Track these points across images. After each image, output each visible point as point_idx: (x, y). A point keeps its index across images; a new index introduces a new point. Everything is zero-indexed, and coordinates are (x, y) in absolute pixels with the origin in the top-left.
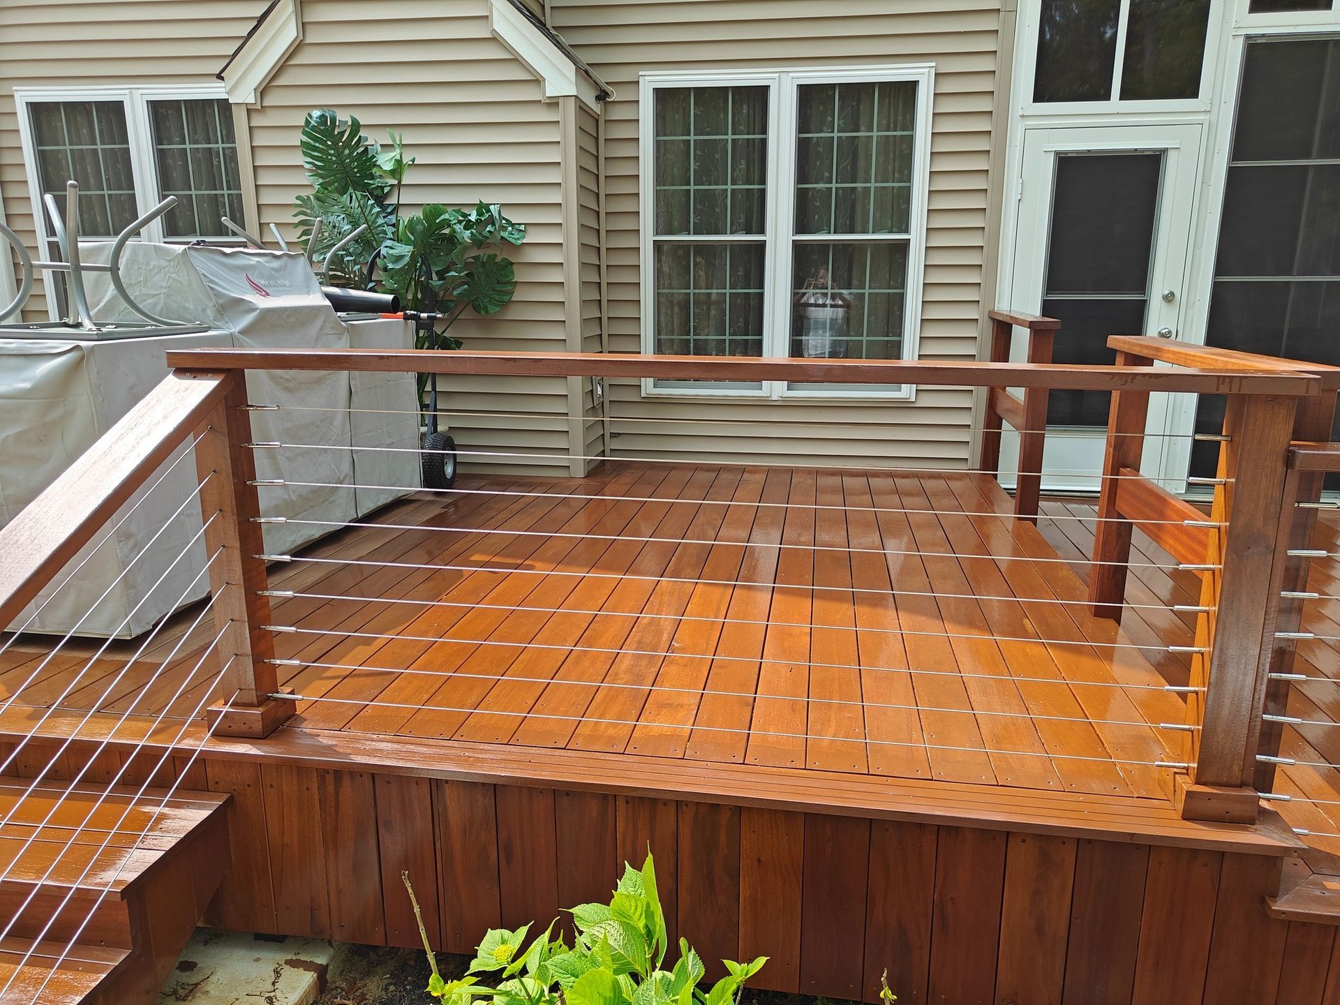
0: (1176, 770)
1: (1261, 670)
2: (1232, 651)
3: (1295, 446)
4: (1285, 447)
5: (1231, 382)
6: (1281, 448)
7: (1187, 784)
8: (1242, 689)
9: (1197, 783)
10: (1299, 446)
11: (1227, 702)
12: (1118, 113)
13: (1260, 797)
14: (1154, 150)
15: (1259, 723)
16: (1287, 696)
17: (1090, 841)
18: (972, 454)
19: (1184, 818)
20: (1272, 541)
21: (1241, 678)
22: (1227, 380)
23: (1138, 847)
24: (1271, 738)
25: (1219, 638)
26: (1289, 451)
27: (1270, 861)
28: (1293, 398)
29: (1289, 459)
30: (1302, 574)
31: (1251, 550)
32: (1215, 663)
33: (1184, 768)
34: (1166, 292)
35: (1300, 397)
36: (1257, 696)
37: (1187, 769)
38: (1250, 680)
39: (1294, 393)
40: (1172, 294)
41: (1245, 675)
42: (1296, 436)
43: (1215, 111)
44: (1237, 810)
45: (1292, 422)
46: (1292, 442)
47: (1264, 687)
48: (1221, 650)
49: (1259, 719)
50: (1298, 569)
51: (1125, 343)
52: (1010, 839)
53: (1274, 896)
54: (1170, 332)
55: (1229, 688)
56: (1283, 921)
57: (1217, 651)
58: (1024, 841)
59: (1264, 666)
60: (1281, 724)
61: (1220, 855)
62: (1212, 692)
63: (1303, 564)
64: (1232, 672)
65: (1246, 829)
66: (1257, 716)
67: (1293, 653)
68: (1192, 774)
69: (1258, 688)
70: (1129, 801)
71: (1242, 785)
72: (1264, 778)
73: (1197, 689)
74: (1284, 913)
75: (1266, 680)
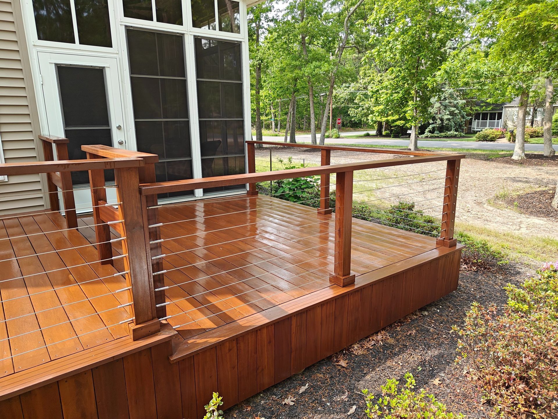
0: (129, 322)
1: (149, 273)
2: (138, 269)
3: (141, 186)
4: (138, 187)
5: (110, 164)
6: (136, 188)
7: (133, 326)
8: (145, 282)
9: (137, 324)
10: (143, 186)
11: (140, 290)
12: (80, 50)
13: (160, 321)
14: (100, 67)
15: (154, 293)
16: (163, 279)
17: (97, 368)
18: (46, 202)
19: (134, 340)
20: (142, 223)
21: (143, 279)
22: (109, 163)
23: (117, 360)
24: (161, 297)
25: (131, 266)
26: (140, 188)
27: (166, 344)
28: (136, 168)
29: (140, 191)
30: (158, 233)
31: (135, 229)
32: (132, 276)
33: (131, 320)
34: (118, 126)
35: (138, 167)
36: (150, 284)
37: (133, 320)
38: (146, 278)
39: (135, 166)
40: (120, 126)
41: (144, 277)
42: (141, 181)
43: (120, 53)
44: (153, 329)
45: (138, 177)
46: (140, 185)
47: (152, 279)
48: (133, 270)
49: (154, 292)
50: (156, 232)
51: (88, 148)
52: (59, 384)
53: (171, 355)
54: (122, 142)
55: (140, 284)
56: (176, 362)
57: (132, 271)
58: (66, 382)
59: (150, 271)
60: (164, 290)
61: (149, 349)
62: (133, 288)
63: (158, 229)
64: (139, 277)
65: (157, 335)
66: (152, 291)
67: (162, 263)
68: (134, 321)
69: (150, 280)
70: (113, 343)
71: (153, 319)
72: (162, 312)
73: (129, 288)
74: (175, 360)
75: (152, 276)
